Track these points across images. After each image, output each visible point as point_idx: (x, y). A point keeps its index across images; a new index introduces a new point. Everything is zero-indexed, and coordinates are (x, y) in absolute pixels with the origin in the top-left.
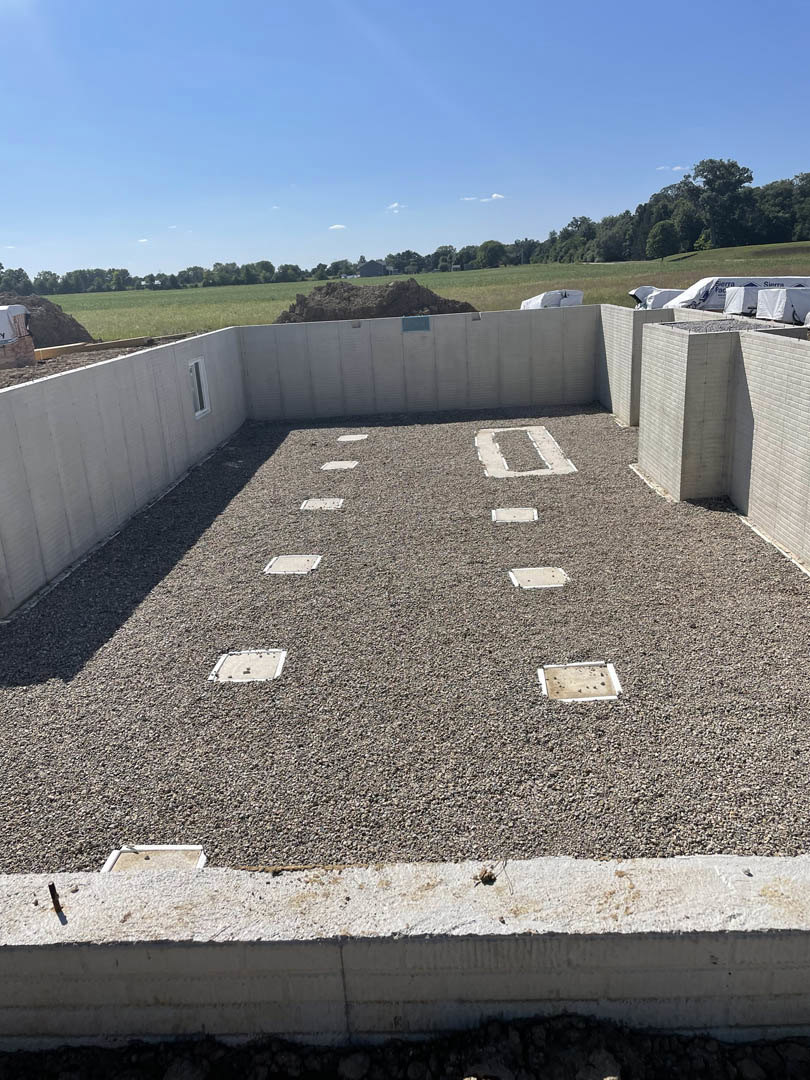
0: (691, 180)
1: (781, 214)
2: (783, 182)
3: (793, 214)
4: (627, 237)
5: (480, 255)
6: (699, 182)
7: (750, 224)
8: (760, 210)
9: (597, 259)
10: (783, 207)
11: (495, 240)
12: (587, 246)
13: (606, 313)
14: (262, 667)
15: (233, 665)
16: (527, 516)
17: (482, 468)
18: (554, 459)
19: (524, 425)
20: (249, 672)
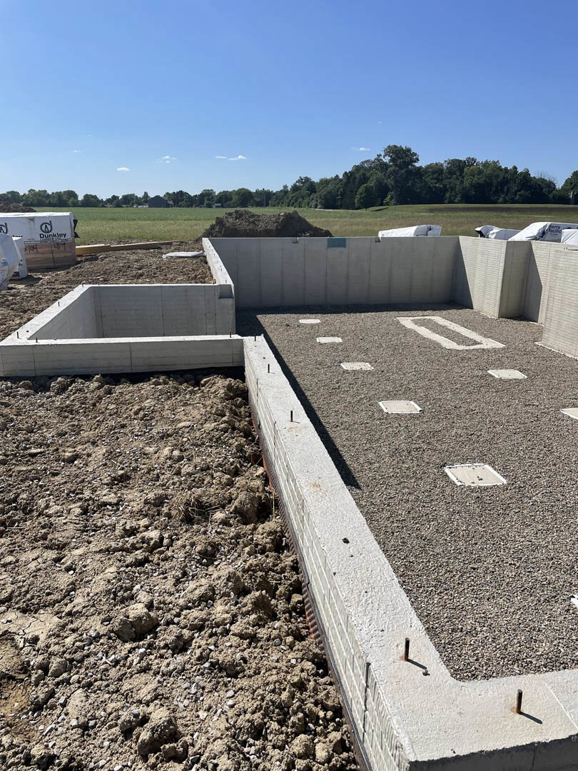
0: (382, 158)
1: (437, 185)
2: (437, 164)
3: (445, 186)
4: (339, 193)
5: (235, 198)
6: (387, 160)
7: (419, 190)
8: (425, 182)
9: (319, 206)
10: (438, 180)
11: (246, 188)
12: (312, 196)
13: (466, 242)
14: (485, 475)
15: (463, 474)
16: (517, 375)
17: (437, 344)
18: (478, 338)
19: (424, 316)
20: (482, 479)
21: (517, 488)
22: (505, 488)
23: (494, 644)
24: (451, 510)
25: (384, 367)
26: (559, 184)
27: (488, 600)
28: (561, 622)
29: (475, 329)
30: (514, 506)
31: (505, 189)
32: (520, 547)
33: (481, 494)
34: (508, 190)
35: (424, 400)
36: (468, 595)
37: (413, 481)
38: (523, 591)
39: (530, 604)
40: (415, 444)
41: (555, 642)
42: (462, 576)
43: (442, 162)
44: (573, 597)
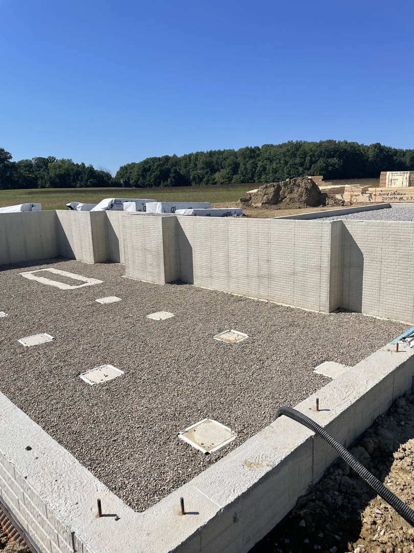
1: (30, 175)
2: (26, 160)
3: (36, 176)
7: (16, 179)
8: (20, 173)
10: (30, 172)
13: (62, 214)
14: (109, 372)
15: (94, 376)
16: (115, 299)
17: (56, 288)
18: (84, 279)
19: (40, 269)
20: (107, 376)
21: (131, 374)
22: (124, 377)
23: (139, 488)
24: (91, 404)
25: (17, 312)
26: (114, 175)
27: (128, 458)
28: (176, 454)
29: (80, 273)
30: (132, 387)
31: (80, 178)
32: (141, 414)
33: (108, 386)
34: (82, 178)
35: (54, 330)
36: (114, 461)
37: (58, 392)
38: (149, 443)
39: (155, 449)
40: (54, 364)
41: (176, 468)
42: (107, 449)
43: (31, 159)
44: (179, 434)
